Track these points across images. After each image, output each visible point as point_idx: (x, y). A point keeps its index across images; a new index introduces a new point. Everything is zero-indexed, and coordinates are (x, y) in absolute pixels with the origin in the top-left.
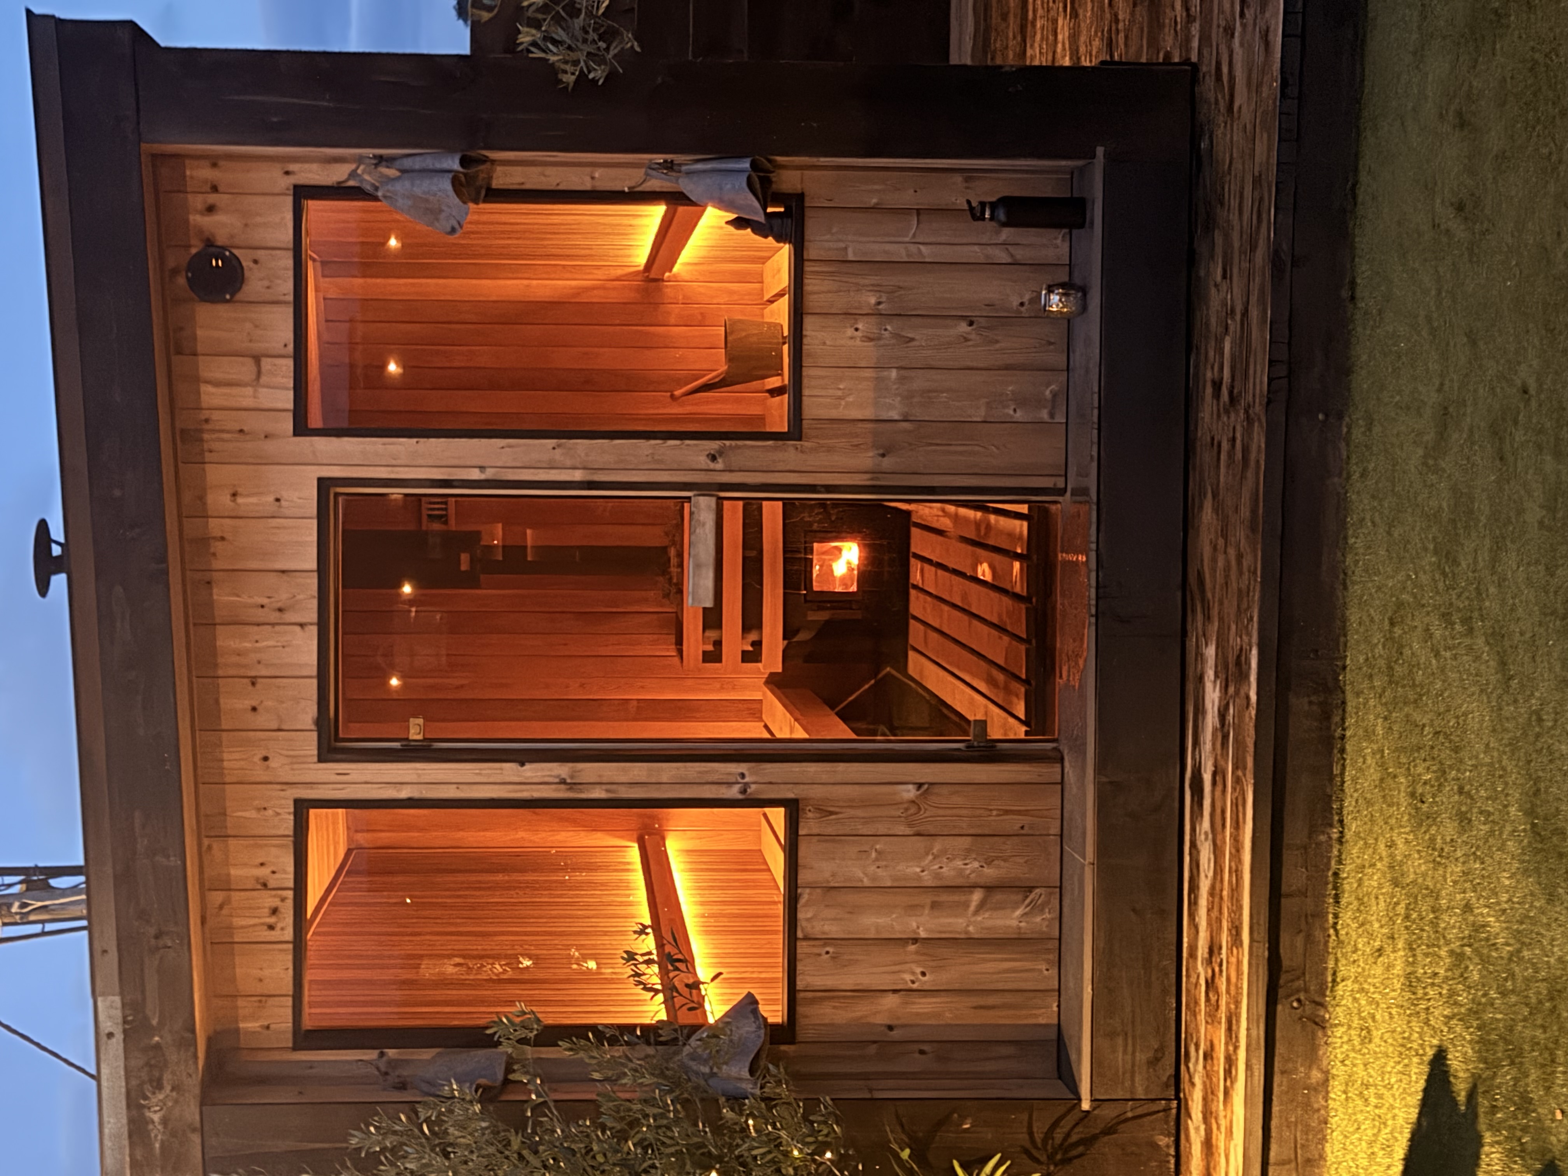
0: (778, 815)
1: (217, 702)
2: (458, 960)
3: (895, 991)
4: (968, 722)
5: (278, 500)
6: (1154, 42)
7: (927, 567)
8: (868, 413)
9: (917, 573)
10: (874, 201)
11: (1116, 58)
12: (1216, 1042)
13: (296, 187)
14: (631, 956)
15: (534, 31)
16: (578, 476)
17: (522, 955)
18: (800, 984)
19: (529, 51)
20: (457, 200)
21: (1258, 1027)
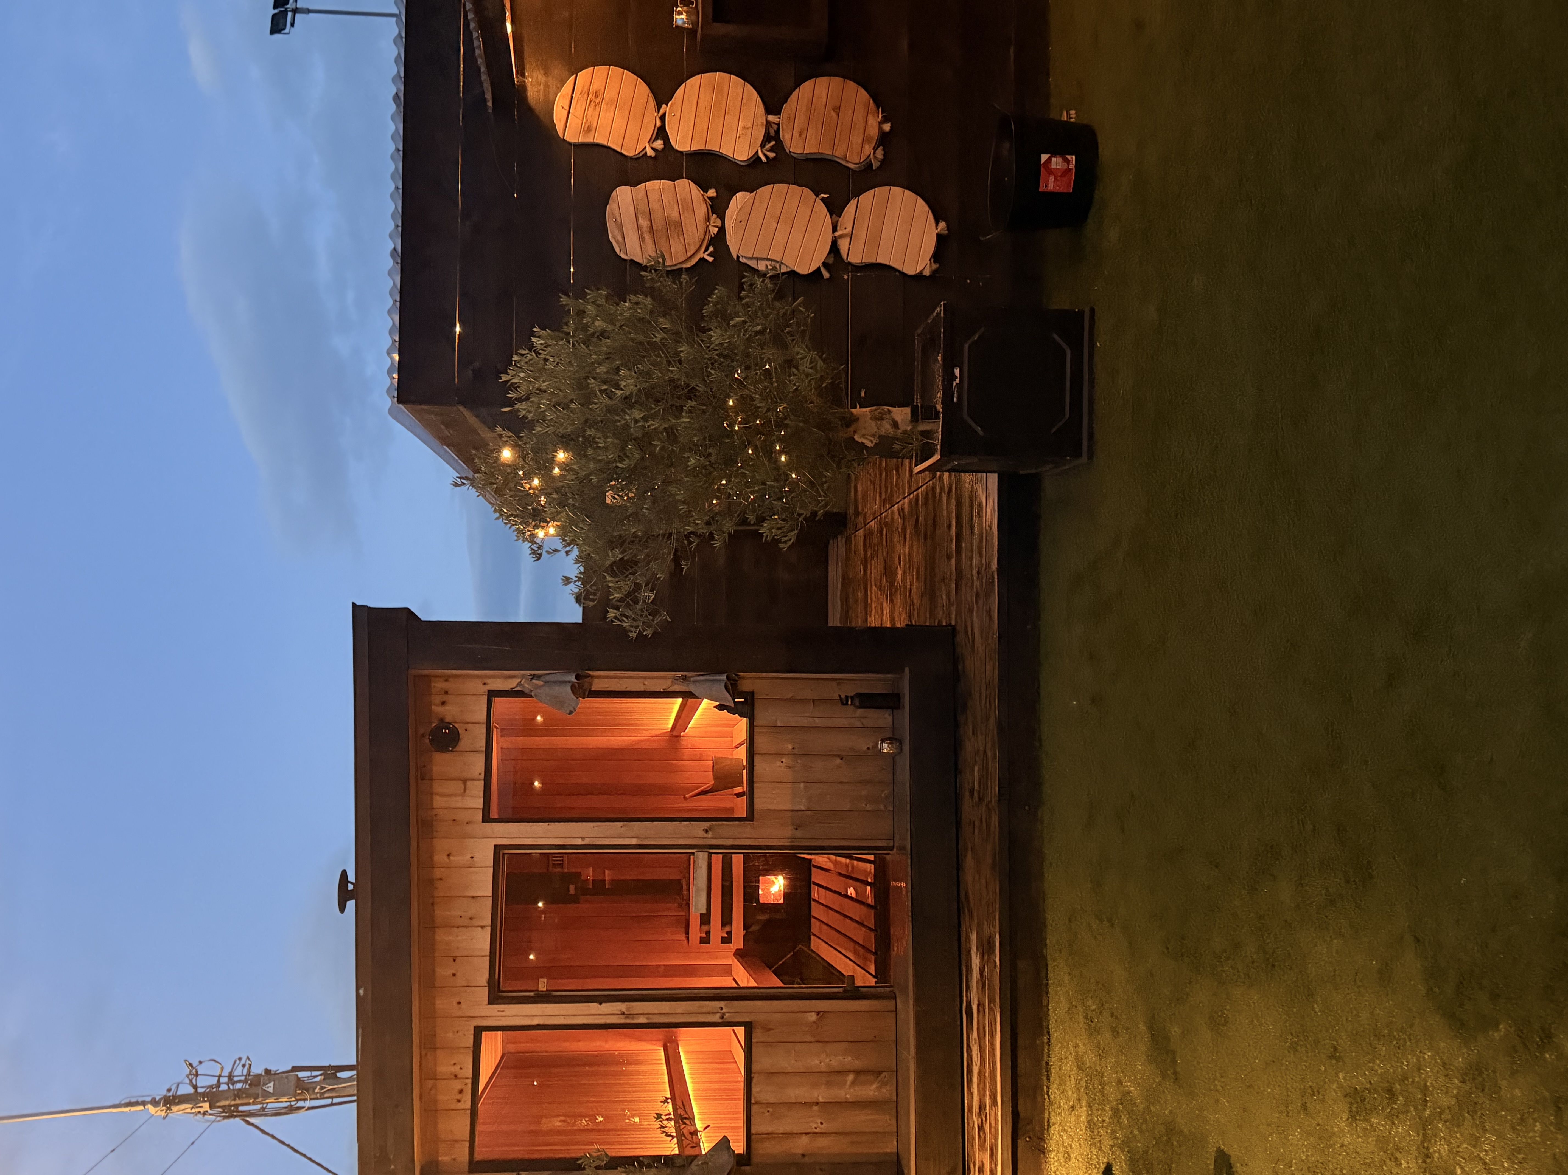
0: (741, 1031)
1: (434, 971)
2: (562, 1118)
3: (806, 1134)
4: (844, 975)
5: (472, 858)
6: (932, 615)
7: (820, 889)
8: (789, 807)
9: (816, 893)
10: (791, 695)
11: (914, 623)
12: (985, 1162)
13: (489, 691)
14: (659, 1116)
15: (615, 611)
16: (634, 842)
17: (598, 1115)
18: (753, 1131)
19: (612, 621)
20: (573, 696)
21: (1007, 1150)
